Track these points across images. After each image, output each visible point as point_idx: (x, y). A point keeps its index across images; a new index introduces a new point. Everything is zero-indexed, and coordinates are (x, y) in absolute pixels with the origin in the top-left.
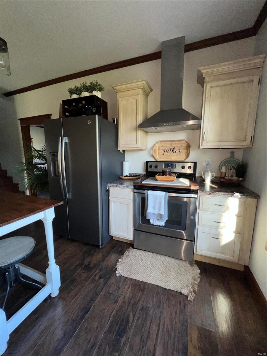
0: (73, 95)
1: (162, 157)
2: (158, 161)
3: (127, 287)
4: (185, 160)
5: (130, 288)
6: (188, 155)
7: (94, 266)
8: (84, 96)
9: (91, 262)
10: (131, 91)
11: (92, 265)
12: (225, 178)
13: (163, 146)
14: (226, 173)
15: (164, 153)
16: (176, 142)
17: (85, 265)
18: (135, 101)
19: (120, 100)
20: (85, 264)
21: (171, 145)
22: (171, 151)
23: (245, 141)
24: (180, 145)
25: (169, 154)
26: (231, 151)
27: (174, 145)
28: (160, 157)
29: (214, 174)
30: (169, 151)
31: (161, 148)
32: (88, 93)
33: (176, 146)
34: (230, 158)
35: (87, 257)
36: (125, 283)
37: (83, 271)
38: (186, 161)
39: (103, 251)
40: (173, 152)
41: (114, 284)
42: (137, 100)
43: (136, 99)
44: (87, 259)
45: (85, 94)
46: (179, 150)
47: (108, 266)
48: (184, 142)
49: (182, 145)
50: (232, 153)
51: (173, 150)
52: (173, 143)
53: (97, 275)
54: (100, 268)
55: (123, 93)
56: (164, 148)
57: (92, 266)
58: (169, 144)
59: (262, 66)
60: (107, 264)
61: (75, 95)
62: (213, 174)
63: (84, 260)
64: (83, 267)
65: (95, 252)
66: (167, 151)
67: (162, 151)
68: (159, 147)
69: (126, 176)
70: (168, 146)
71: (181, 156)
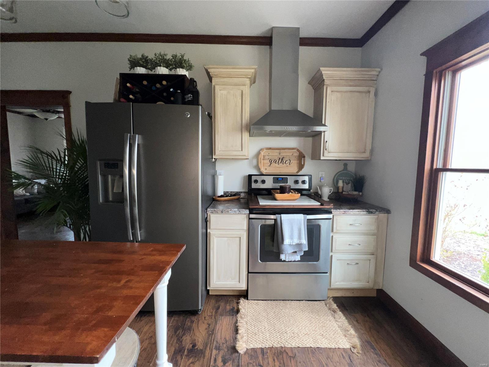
0: (138, 68)
1: (268, 168)
2: (264, 174)
3: (270, 360)
4: (298, 172)
5: (276, 360)
6: (301, 167)
7: (206, 345)
8: (160, 73)
9: (195, 340)
10: (233, 78)
11: (200, 346)
12: (343, 193)
13: (269, 155)
14: (343, 187)
15: (271, 164)
16: (286, 151)
17: (188, 350)
18: (240, 92)
19: (217, 88)
20: (187, 348)
21: (280, 154)
22: (280, 161)
23: (364, 152)
24: (291, 154)
25: (277, 165)
26: (343, 163)
27: (284, 154)
28: (266, 169)
29: (332, 189)
30: (277, 161)
31: (267, 157)
32: (167, 70)
33: (287, 156)
34: (343, 170)
35: (184, 334)
36: (265, 357)
37: (191, 360)
38: (298, 174)
39: (205, 318)
40: (282, 162)
41: (251, 363)
42: (244, 92)
43: (242, 91)
44: (184, 338)
45: (163, 71)
46: (290, 160)
47: (225, 338)
48: (296, 150)
49: (293, 154)
50: (345, 165)
51: (282, 160)
52: (282, 151)
53: (217, 359)
54: (216, 347)
55: (222, 80)
56: (270, 157)
57: (201, 348)
58: (277, 152)
59: (376, 79)
60: (223, 337)
61: (141, 68)
62: (330, 188)
63: (181, 342)
64: (186, 353)
65: (192, 322)
66: (275, 161)
67: (267, 161)
68: (264, 156)
69: (222, 196)
70: (275, 155)
71: (293, 168)
